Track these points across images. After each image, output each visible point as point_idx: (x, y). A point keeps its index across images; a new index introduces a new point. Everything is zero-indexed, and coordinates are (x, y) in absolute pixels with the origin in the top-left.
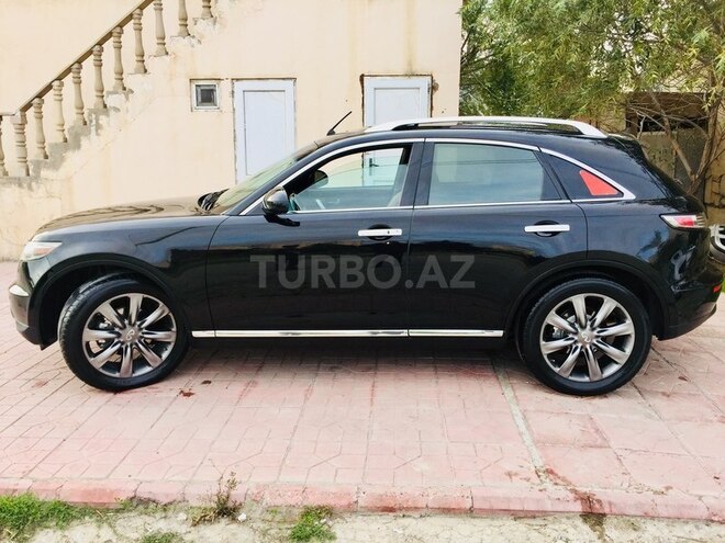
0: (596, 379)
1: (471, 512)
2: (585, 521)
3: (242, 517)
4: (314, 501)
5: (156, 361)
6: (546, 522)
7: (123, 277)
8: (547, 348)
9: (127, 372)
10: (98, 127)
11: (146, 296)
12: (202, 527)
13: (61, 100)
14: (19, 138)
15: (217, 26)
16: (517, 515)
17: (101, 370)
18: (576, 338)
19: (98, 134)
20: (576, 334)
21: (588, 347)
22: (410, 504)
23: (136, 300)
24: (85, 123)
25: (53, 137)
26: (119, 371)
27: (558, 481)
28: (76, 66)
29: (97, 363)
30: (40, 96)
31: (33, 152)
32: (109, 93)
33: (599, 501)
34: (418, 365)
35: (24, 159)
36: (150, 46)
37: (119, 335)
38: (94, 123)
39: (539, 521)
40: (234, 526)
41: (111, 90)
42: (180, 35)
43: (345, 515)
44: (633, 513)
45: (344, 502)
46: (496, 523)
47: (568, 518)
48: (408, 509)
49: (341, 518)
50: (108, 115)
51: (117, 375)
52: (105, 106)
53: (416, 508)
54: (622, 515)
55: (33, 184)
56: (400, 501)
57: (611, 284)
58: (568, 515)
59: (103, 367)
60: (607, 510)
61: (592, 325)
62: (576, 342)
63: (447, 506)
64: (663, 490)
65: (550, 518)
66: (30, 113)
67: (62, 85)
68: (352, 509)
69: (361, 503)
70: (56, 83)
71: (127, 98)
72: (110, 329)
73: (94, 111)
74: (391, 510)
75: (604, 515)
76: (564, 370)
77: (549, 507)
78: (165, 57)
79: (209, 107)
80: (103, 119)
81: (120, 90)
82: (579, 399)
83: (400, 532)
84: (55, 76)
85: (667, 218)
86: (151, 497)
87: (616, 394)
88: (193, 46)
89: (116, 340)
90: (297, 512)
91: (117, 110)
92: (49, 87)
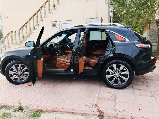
0: (120, 85)
1: (72, 113)
2: (99, 117)
3: (24, 111)
4: (39, 108)
5: (25, 79)
6: (90, 117)
7: (17, 60)
8: (108, 77)
9: (19, 80)
10: (33, 33)
11: (22, 64)
12: (15, 112)
13: (27, 28)
14: (19, 35)
15: (56, 10)
16: (83, 115)
17: (13, 80)
18: (115, 75)
19: (33, 34)
20: (115, 74)
21: (118, 77)
22: (59, 110)
23: (20, 65)
24: (31, 32)
25: (25, 35)
26: (17, 80)
27: (97, 107)
28: (29, 20)
29: (12, 78)
30: (23, 27)
31: (22, 38)
32: (35, 26)
33: (103, 113)
34: (83, 81)
35: (20, 40)
36: (43, 15)
37: (17, 73)
38: (32, 32)
39: (88, 116)
40: (22, 113)
41: (36, 25)
42: (49, 13)
43: (45, 112)
44: (111, 116)
45: (45, 109)
46: (78, 116)
47: (95, 116)
48: (58, 111)
49: (44, 113)
50: (35, 30)
51: (17, 81)
52: (35, 28)
53: (60, 111)
54: (108, 116)
55: (21, 45)
56: (57, 110)
57: (122, 61)
58: (95, 115)
59: (14, 79)
60: (105, 115)
61: (118, 72)
62: (115, 76)
63: (67, 111)
64: (122, 111)
65: (91, 116)
66: (21, 30)
67: (27, 25)
68: (47, 111)
69: (49, 110)
70: (25, 24)
71: (39, 27)
72: (15, 71)
73: (33, 30)
74: (55, 111)
75: (104, 116)
76: (112, 82)
77: (91, 113)
78: (46, 18)
79: (55, 27)
80: (34, 31)
81: (37, 25)
82: (116, 90)
83: (55, 117)
84: (25, 23)
85: (137, 45)
86: (8, 105)
87: (126, 89)
88: (51, 15)
89: (16, 74)
90: (35, 110)
91: (37, 29)
92: (24, 25)
